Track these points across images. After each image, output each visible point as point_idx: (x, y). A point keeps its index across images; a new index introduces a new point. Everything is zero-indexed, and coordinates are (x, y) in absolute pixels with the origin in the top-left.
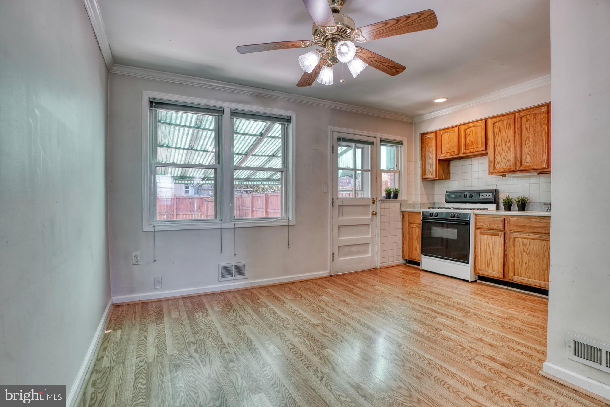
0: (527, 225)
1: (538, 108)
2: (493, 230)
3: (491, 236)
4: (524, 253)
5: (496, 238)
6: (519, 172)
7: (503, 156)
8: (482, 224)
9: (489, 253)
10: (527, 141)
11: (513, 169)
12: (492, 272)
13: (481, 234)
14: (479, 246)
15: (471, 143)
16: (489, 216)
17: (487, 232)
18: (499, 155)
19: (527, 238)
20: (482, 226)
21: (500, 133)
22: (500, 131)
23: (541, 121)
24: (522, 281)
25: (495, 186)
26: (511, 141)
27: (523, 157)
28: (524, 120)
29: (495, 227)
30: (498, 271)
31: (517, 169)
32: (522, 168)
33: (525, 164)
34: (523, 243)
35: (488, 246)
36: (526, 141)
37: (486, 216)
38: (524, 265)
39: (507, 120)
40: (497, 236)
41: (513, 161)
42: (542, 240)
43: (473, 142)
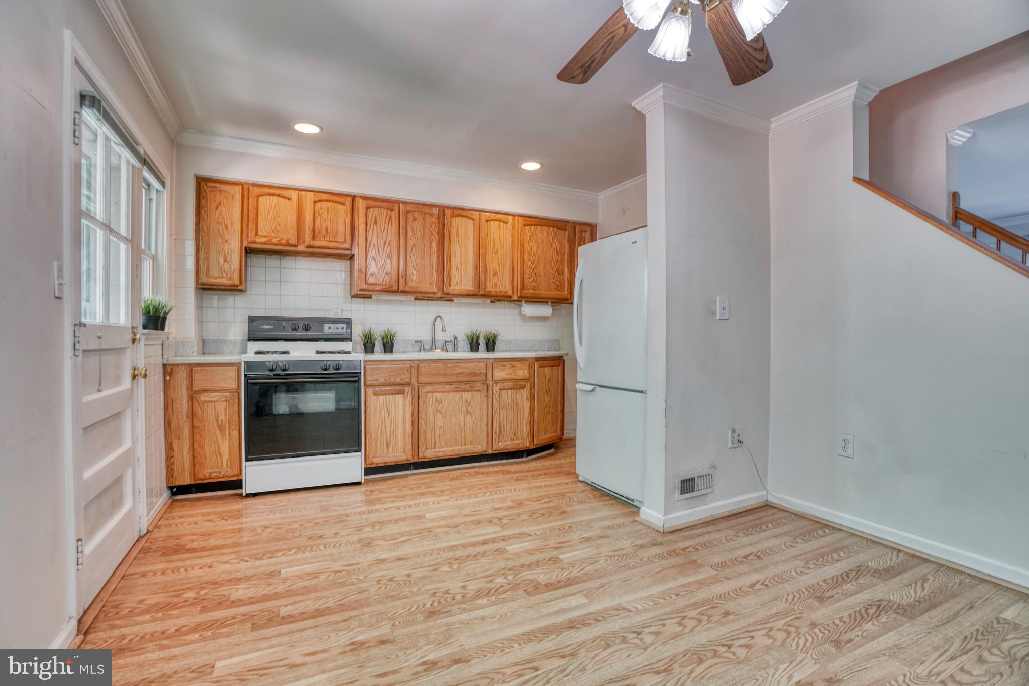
0: (442, 372)
1: (428, 208)
2: (394, 385)
3: (391, 396)
4: (438, 414)
5: (399, 398)
6: (401, 294)
7: (380, 264)
8: (376, 377)
9: (388, 425)
10: (414, 250)
11: (395, 288)
12: (396, 454)
13: (375, 394)
14: (373, 417)
15: (324, 230)
16: (391, 363)
17: (386, 390)
18: (373, 264)
19: (442, 392)
20: (376, 380)
21: (375, 227)
22: (376, 223)
23: (431, 226)
24: (437, 454)
25: (339, 311)
26: (392, 243)
27: (408, 272)
28: (410, 216)
29: (398, 380)
30: (404, 450)
31: (401, 288)
32: (407, 289)
33: (410, 284)
34: (436, 400)
35: (386, 414)
36: (412, 249)
37: (381, 362)
38: (438, 431)
39: (387, 209)
40: (402, 394)
41: (394, 275)
42: (458, 391)
43: (328, 230)
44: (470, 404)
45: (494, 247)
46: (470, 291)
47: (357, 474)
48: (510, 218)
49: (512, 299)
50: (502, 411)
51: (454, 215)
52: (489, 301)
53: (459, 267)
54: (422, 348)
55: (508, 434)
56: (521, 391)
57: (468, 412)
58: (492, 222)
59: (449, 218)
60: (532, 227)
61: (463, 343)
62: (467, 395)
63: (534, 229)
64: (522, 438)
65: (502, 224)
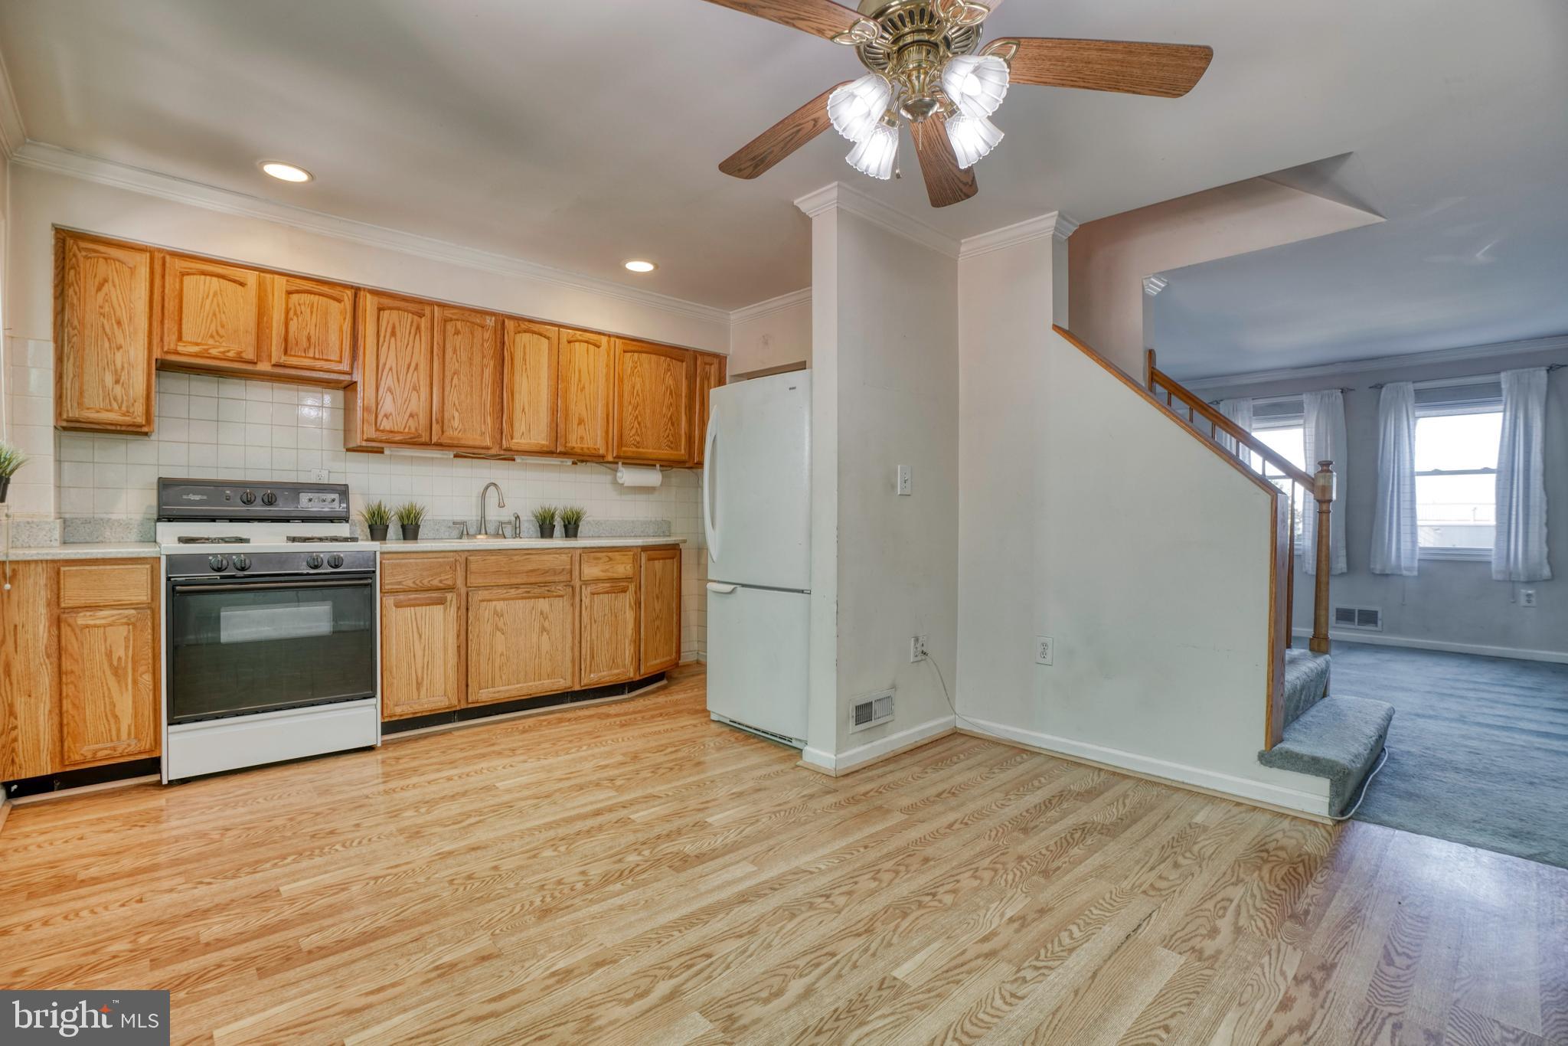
0: (504, 570)
1: (479, 315)
2: (429, 590)
3: (424, 607)
4: (498, 634)
5: (438, 610)
6: (433, 447)
7: (399, 401)
8: (399, 578)
9: (419, 653)
10: (455, 381)
11: (425, 438)
12: (431, 699)
13: (398, 605)
14: (394, 641)
15: (304, 339)
16: (415, 556)
17: (415, 599)
18: (389, 399)
19: (504, 599)
20: (400, 583)
21: (393, 339)
22: (393, 334)
23: (482, 345)
24: (496, 695)
25: (325, 473)
26: (421, 368)
27: (446, 414)
28: (450, 327)
29: (436, 583)
30: (445, 692)
31: (434, 440)
32: (444, 440)
33: (449, 433)
34: (496, 613)
35: (416, 636)
36: (452, 379)
37: (408, 555)
38: (497, 660)
39: (413, 313)
40: (441, 604)
41: (423, 419)
42: (529, 598)
43: (313, 341)
44: (547, 617)
45: (580, 381)
46: (543, 445)
47: (371, 735)
48: (604, 339)
49: (606, 459)
50: (594, 626)
51: (519, 329)
52: (569, 462)
53: (526, 410)
54: (465, 532)
55: (604, 661)
56: (621, 595)
57: (543, 629)
58: (577, 344)
59: (512, 334)
60: (636, 355)
61: (529, 526)
62: (543, 604)
63: (639, 358)
64: (624, 666)
65: (591, 347)
